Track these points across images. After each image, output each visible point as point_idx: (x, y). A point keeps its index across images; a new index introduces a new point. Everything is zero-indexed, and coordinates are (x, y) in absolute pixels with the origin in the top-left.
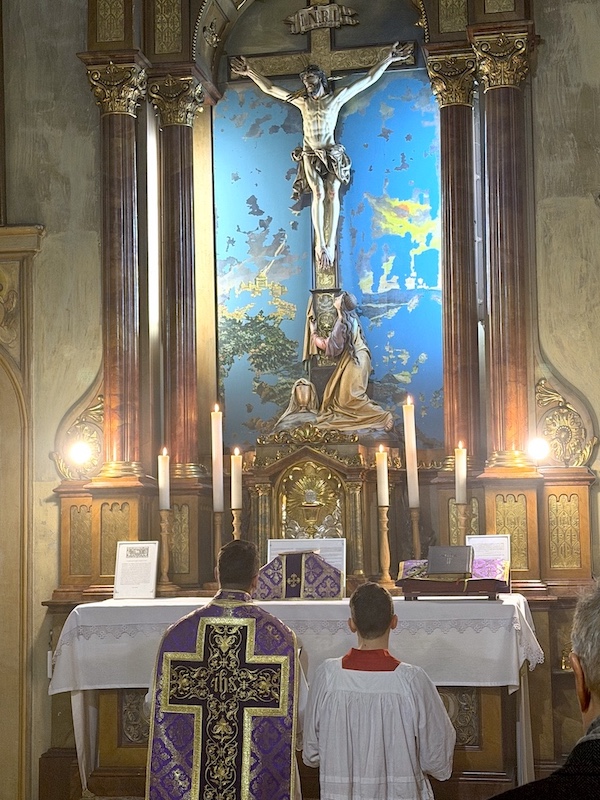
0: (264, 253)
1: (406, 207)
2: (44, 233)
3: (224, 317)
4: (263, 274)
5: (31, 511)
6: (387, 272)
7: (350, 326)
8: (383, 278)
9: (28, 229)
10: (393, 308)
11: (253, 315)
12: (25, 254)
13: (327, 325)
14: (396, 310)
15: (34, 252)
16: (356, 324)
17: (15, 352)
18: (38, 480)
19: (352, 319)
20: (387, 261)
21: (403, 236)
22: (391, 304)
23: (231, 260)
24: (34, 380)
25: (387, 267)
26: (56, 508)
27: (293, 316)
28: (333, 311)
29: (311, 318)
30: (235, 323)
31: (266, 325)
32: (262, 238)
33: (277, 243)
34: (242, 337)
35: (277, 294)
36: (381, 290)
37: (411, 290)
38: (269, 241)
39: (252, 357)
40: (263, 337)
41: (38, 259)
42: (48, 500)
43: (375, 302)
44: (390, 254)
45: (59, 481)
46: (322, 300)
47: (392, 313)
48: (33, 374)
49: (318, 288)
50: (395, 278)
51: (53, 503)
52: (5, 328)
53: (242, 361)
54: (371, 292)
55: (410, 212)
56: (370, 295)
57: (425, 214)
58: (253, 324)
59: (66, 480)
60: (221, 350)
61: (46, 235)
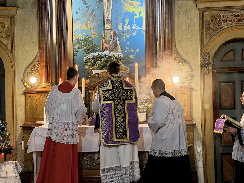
0: (88, 16)
1: (133, 3)
2: (18, 9)
3: (75, 37)
4: (88, 23)
5: (16, 98)
6: (127, 24)
7: (116, 41)
8: (125, 25)
9: (13, 8)
10: (129, 35)
11: (84, 37)
12: (12, 16)
13: (108, 40)
14: (129, 36)
15: (15, 15)
16: (118, 40)
17: (10, 47)
18: (18, 88)
19: (116, 38)
20: (127, 20)
21: (132, 12)
22: (128, 34)
23: (77, 19)
24: (16, 56)
25: (127, 22)
26: (24, 97)
27: (97, 37)
28: (110, 35)
29: (103, 38)
30: (79, 39)
31: (89, 40)
32: (87, 12)
33: (92, 14)
34: (81, 43)
35: (92, 30)
36: (125, 29)
37: (134, 29)
38: (89, 13)
39: (84, 50)
40: (88, 44)
41: (16, 17)
42: (21, 95)
43: (123, 33)
44: (128, 18)
45: (25, 89)
46: (107, 32)
47: (128, 36)
48: (16, 54)
49: (105, 28)
50: (129, 25)
51: (23, 95)
52: (6, 39)
53: (81, 51)
54: (121, 30)
55: (134, 5)
56: (121, 31)
57: (139, 5)
58: (85, 39)
59: (27, 88)
60: (74, 47)
61: (19, 10)
